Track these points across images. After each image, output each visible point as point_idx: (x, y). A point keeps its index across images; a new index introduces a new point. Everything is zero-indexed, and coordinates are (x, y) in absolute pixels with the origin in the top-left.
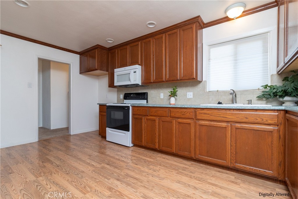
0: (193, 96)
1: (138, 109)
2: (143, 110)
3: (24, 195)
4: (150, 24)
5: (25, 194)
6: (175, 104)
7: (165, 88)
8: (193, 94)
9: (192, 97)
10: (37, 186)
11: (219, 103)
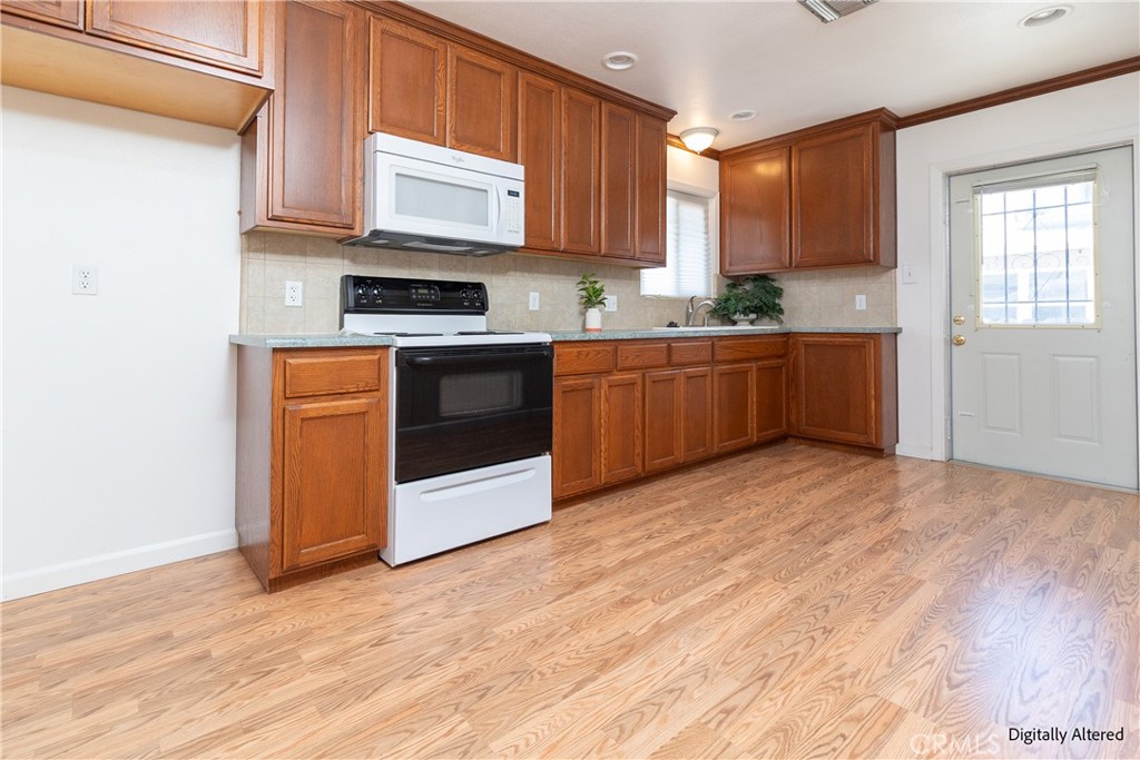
0: (618, 307)
1: (579, 353)
2: (599, 353)
3: (1026, 698)
4: (617, 59)
5: (1021, 695)
6: (600, 330)
7: (545, 273)
8: (619, 302)
9: (615, 310)
10: (951, 687)
11: (672, 325)
